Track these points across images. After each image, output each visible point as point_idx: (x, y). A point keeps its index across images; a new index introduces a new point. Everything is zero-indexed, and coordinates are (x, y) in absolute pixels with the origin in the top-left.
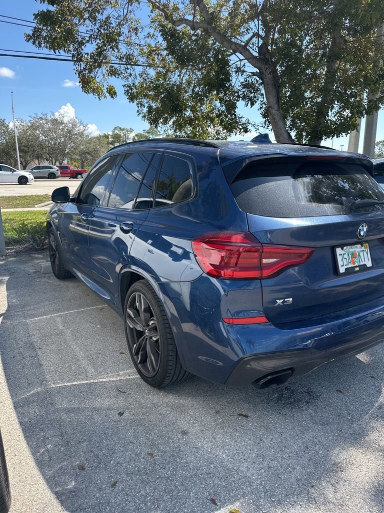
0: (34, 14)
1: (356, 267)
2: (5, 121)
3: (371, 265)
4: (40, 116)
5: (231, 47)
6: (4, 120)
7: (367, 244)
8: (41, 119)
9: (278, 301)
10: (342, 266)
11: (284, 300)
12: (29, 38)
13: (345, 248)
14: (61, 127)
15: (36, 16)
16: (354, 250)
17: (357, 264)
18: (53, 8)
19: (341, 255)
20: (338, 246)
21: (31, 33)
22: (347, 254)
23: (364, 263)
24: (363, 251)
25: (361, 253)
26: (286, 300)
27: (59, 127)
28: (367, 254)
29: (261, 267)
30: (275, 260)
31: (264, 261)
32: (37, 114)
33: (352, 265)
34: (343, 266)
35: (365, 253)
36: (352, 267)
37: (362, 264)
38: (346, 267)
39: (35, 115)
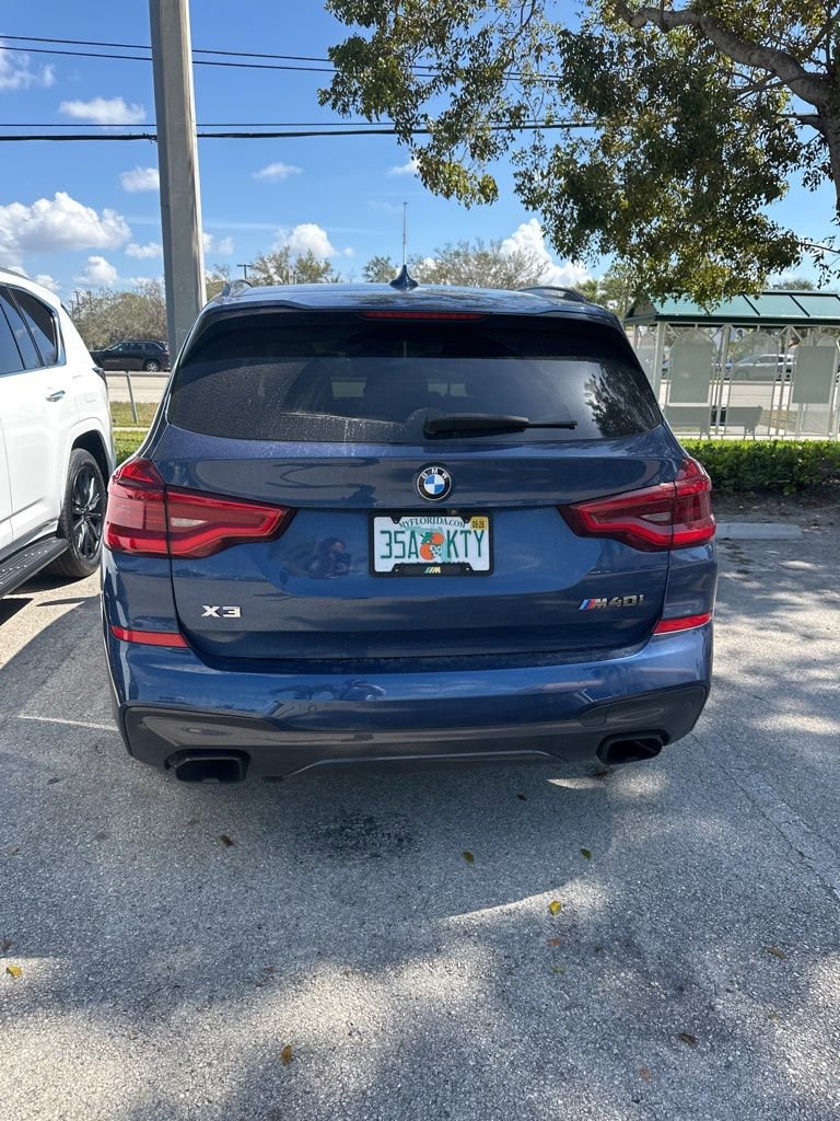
0: (330, 50)
1: (436, 565)
2: (389, 262)
3: (487, 568)
4: (455, 248)
5: (750, 59)
6: (388, 259)
7: (486, 520)
8: (457, 254)
9: (207, 608)
10: (383, 557)
11: (221, 609)
12: (324, 97)
13: (404, 519)
14: (494, 270)
15: (332, 52)
16: (436, 526)
17: (438, 560)
18: (368, 34)
19: (389, 532)
20: (383, 512)
21: (329, 87)
22: (408, 533)
23: (462, 559)
24: (466, 533)
25: (459, 539)
26: (225, 608)
27: (491, 269)
28: (479, 541)
29: (170, 535)
30: (201, 522)
31: (176, 522)
32: (449, 245)
33: (422, 560)
34: (390, 557)
35: (472, 539)
36: (419, 564)
37: (454, 560)
38: (399, 561)
39: (445, 248)
